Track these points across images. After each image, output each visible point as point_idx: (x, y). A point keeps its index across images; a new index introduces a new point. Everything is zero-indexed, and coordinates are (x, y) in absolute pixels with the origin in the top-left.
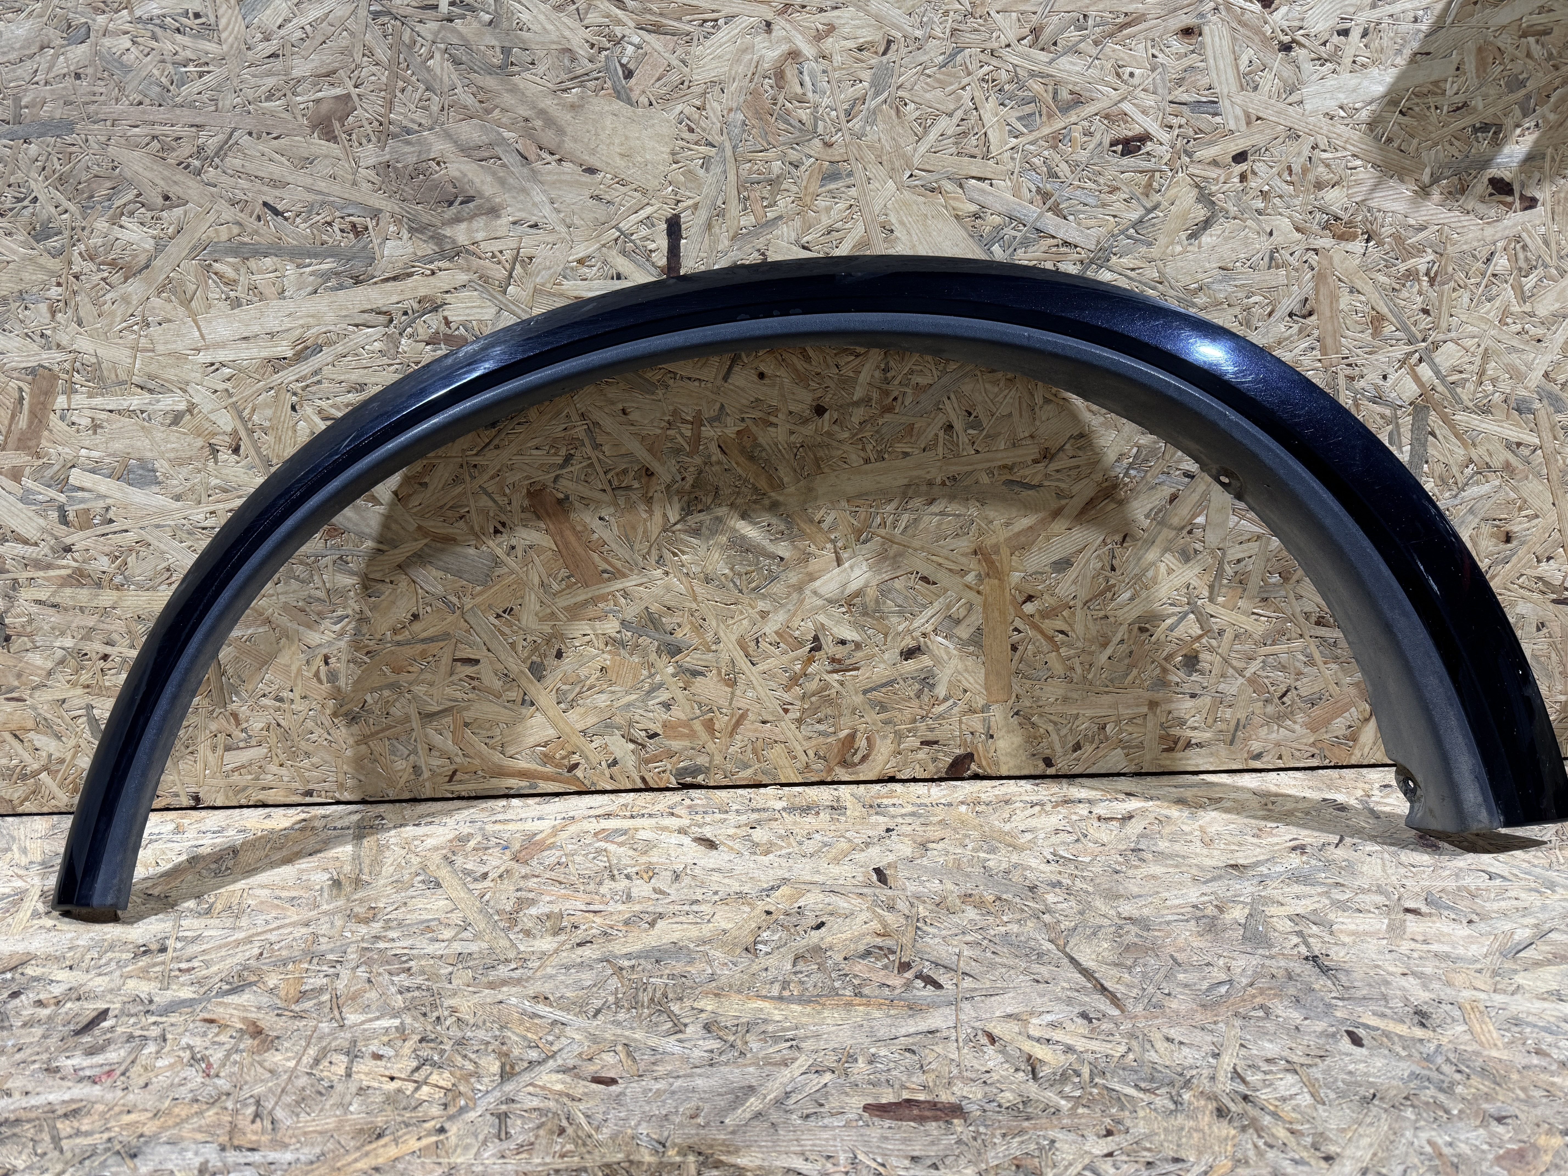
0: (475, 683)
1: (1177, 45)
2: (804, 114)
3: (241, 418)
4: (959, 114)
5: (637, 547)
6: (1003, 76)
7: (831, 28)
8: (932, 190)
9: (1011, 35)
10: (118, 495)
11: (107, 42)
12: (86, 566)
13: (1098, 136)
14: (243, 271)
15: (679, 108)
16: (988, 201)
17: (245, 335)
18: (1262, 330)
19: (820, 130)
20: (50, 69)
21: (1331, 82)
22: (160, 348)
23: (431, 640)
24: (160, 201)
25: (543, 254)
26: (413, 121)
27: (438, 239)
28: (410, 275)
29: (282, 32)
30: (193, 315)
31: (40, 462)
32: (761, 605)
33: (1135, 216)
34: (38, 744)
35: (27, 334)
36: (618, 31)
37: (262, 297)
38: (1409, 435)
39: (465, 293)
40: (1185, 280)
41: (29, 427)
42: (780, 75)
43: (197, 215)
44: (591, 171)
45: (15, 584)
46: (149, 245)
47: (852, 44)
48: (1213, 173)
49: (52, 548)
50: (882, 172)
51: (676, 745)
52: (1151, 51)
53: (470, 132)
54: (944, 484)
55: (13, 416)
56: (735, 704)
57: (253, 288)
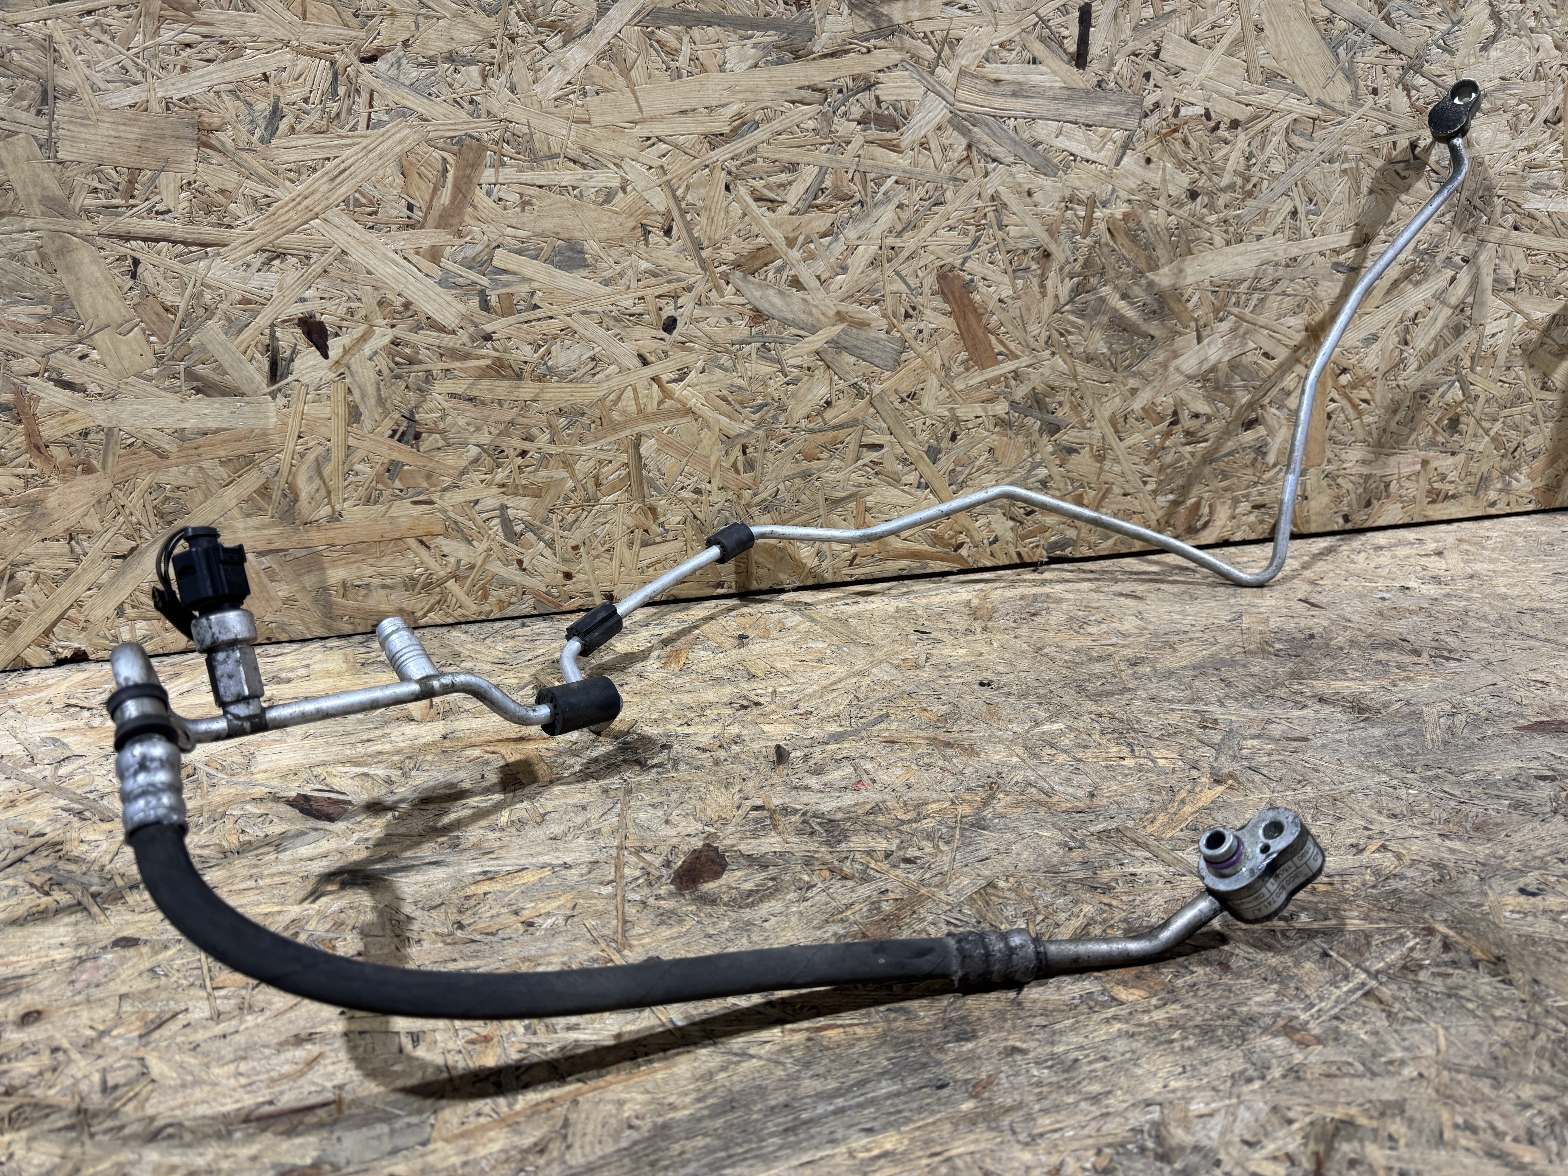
0: (877, 468)
3: (674, 196)
5: (1029, 328)
10: (546, 278)
12: (505, 355)
14: (685, 40)
16: (1339, 7)
17: (684, 108)
22: (596, 120)
23: (840, 427)
25: (969, 36)
27: (875, 16)
28: (847, 52)
30: (631, 85)
31: (463, 241)
32: (1132, 383)
33: (1444, 28)
34: (446, 550)
35: (455, 100)
37: (704, 70)
39: (897, 73)
41: (452, 202)
45: (429, 376)
46: (592, 7)
49: (471, 336)
51: (1049, 520)
54: (1287, 266)
55: (435, 190)
56: (1103, 478)
57: (694, 59)
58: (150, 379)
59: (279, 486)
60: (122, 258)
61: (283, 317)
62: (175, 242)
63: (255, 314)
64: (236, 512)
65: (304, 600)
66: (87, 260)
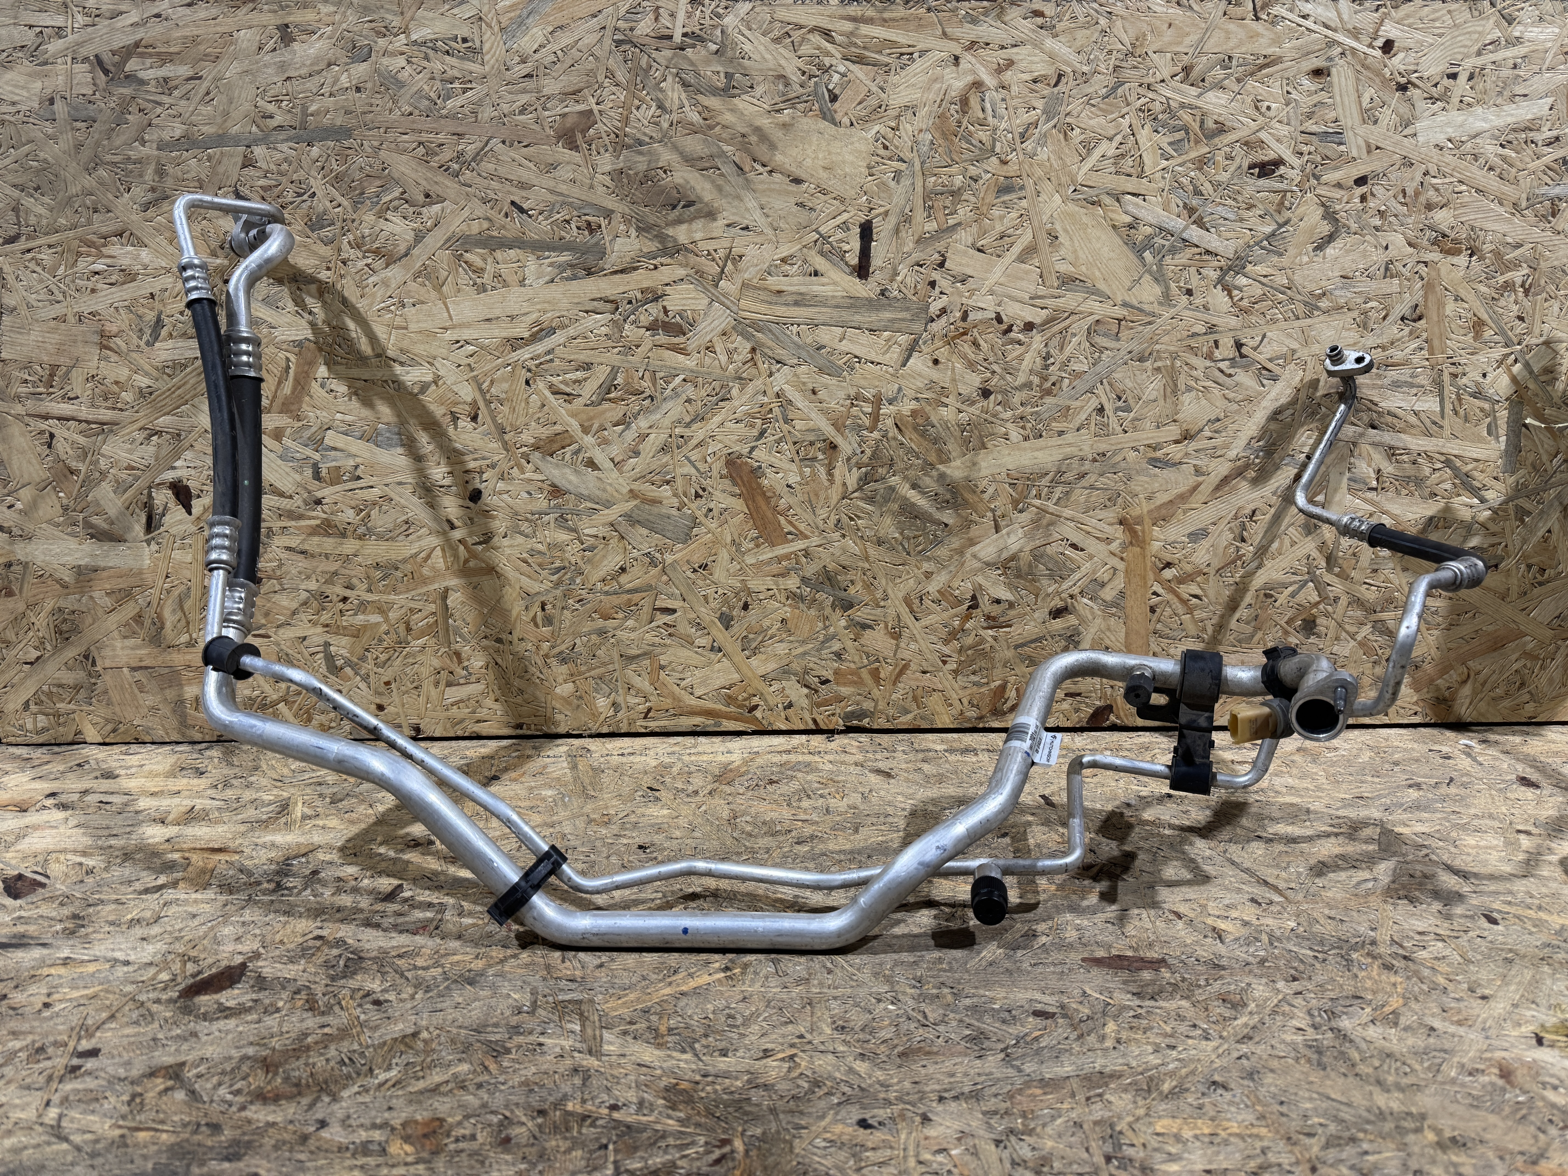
0: (671, 630)
1: (1307, 83)
2: (983, 135)
3: (480, 389)
4: (1119, 138)
5: (818, 512)
6: (1157, 107)
7: (1010, 63)
8: (1093, 203)
9: (1166, 74)
10: (367, 455)
11: (385, 61)
12: (333, 517)
13: (1238, 160)
14: (490, 260)
15: (877, 128)
16: (1142, 214)
17: (489, 316)
18: (1378, 331)
19: (998, 149)
20: (335, 83)
21: (1441, 118)
22: (413, 327)
23: (635, 591)
24: (421, 198)
25: (751, 252)
26: (645, 134)
27: (662, 238)
28: (635, 269)
29: (537, 56)
30: (443, 298)
31: (300, 424)
32: (926, 566)
33: (1268, 229)
35: (296, 312)
36: (827, 61)
37: (505, 284)
38: (1505, 427)
39: (683, 286)
40: (1311, 287)
41: (293, 393)
42: (964, 102)
43: (452, 212)
44: (797, 181)
45: (269, 532)
46: (410, 236)
47: (1027, 77)
48: (1337, 194)
49: (304, 501)
50: (1048, 187)
51: (845, 691)
52: (1285, 88)
53: (694, 145)
54: (1095, 460)
55: (280, 383)
56: (899, 655)
57: (497, 276)
58: (58, 525)
59: (149, 615)
60: (42, 432)
61: (157, 481)
62: (80, 421)
63: (137, 479)
64: (116, 633)
65: (166, 710)
66: (17, 434)
